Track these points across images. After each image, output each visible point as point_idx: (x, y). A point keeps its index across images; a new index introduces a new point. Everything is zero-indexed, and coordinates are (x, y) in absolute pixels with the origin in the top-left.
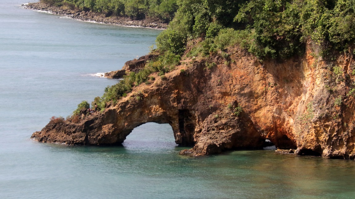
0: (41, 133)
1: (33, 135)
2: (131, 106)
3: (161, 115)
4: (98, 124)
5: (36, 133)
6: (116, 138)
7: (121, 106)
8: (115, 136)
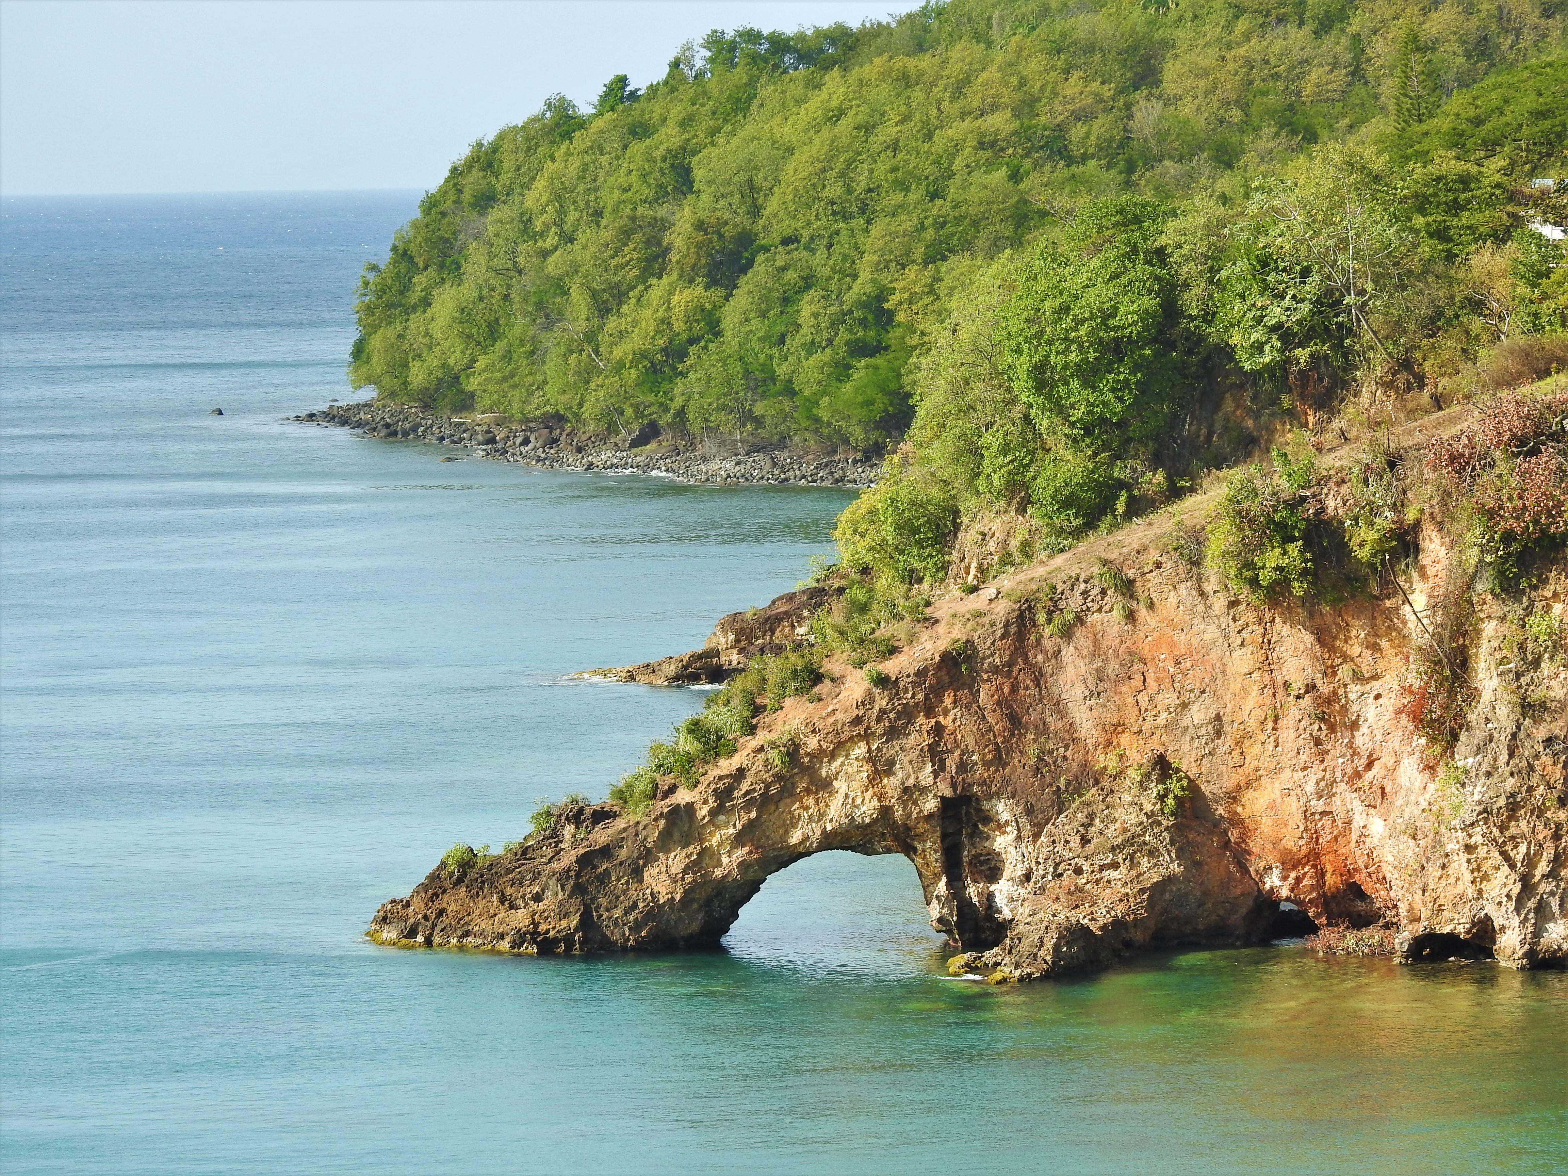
0: (408, 904)
1: (382, 914)
2: (754, 790)
3: (874, 821)
4: (629, 862)
5: (389, 907)
6: (700, 916)
7: (715, 790)
8: (695, 906)
